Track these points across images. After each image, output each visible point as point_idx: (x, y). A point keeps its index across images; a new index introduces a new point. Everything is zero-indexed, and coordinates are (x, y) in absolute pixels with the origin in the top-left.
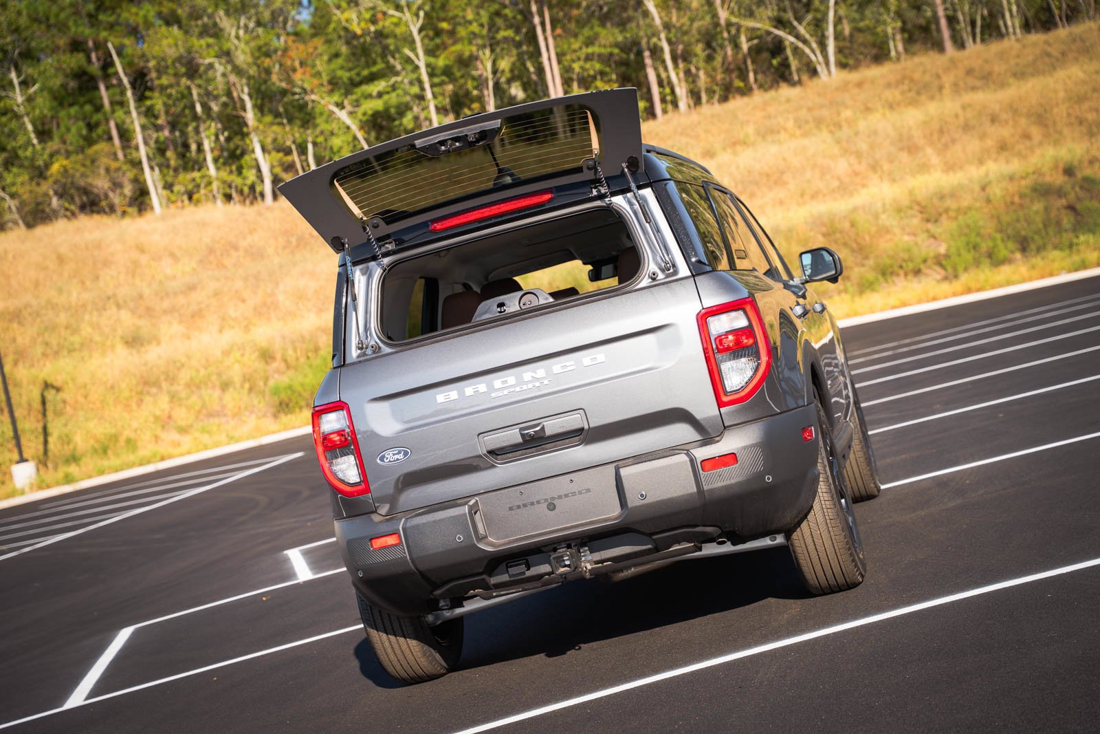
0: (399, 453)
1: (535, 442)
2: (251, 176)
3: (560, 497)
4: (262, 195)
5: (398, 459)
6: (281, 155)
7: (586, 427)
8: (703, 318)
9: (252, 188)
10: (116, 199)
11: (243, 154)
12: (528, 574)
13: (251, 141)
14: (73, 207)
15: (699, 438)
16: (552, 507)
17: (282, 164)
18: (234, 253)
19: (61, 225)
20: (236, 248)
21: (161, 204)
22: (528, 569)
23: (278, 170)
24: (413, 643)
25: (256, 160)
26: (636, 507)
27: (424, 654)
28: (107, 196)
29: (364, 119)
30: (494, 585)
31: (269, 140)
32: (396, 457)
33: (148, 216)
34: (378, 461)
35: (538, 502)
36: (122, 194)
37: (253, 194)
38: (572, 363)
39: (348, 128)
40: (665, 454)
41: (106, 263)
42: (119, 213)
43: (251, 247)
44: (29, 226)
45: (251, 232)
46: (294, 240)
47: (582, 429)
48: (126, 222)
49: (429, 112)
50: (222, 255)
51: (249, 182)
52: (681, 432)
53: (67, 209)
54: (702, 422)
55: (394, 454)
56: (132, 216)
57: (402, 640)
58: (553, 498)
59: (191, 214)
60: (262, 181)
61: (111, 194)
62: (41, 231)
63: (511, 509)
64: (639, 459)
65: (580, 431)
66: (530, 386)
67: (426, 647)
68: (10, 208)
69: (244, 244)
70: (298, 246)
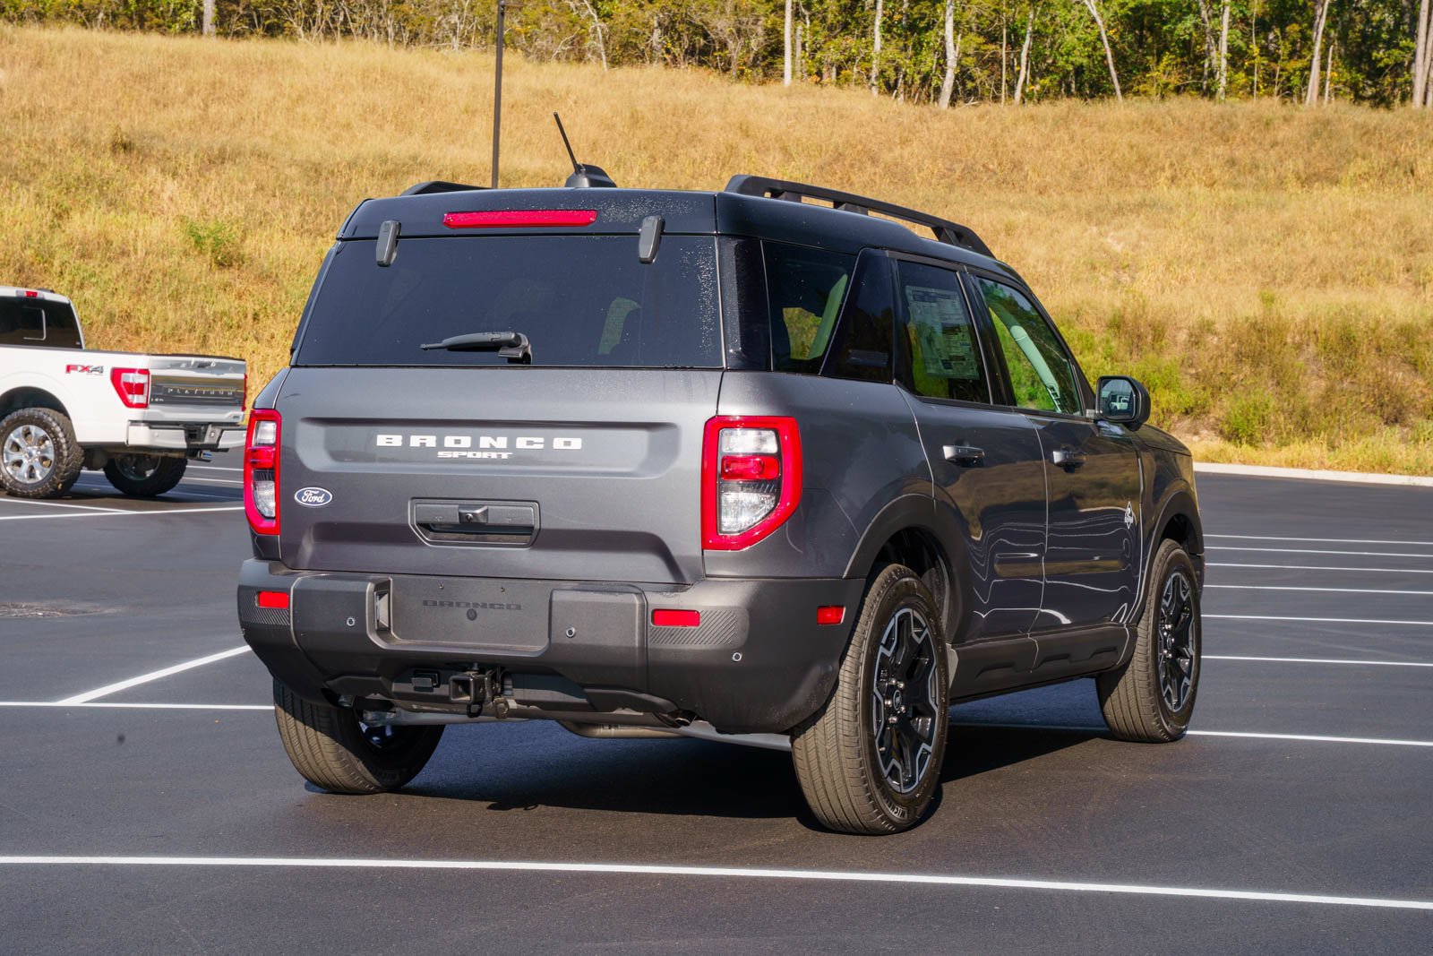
0: (318, 495)
1: (471, 528)
2: (929, 61)
3: (484, 605)
4: (938, 90)
5: (316, 502)
6: (981, 40)
7: (537, 526)
8: (715, 427)
9: (926, 79)
10: (735, 49)
11: (928, 28)
12: (436, 691)
13: (944, 10)
14: (676, 50)
15: (671, 580)
16: (472, 616)
17: (979, 55)
18: (870, 169)
19: (654, 71)
20: (874, 161)
21: (794, 72)
22: (438, 686)
23: (969, 61)
24: (325, 740)
25: (943, 38)
26: (560, 645)
27: (339, 758)
28: (724, 45)
29: (1121, 12)
30: (396, 693)
31: (969, 15)
32: (316, 498)
33: (773, 87)
34: (296, 498)
35: (458, 604)
36: (747, 47)
37: (927, 88)
38: (542, 440)
39: (1094, 21)
40: (617, 588)
41: (693, 139)
42: (734, 71)
43: (896, 165)
44: (614, 62)
45: (905, 142)
46: (958, 167)
47: (531, 528)
48: (741, 87)
49: (1221, 23)
50: (852, 166)
51: (924, 69)
52: (648, 566)
53: (668, 51)
54: (676, 560)
55: (314, 495)
56: (751, 82)
57: (311, 731)
58: (476, 605)
59: (833, 97)
60: (944, 72)
61: (731, 45)
62: (626, 73)
63: (425, 603)
64: (586, 585)
65: (528, 529)
66: (485, 455)
67: (342, 750)
68: (595, 31)
69: (887, 157)
70: (962, 178)
